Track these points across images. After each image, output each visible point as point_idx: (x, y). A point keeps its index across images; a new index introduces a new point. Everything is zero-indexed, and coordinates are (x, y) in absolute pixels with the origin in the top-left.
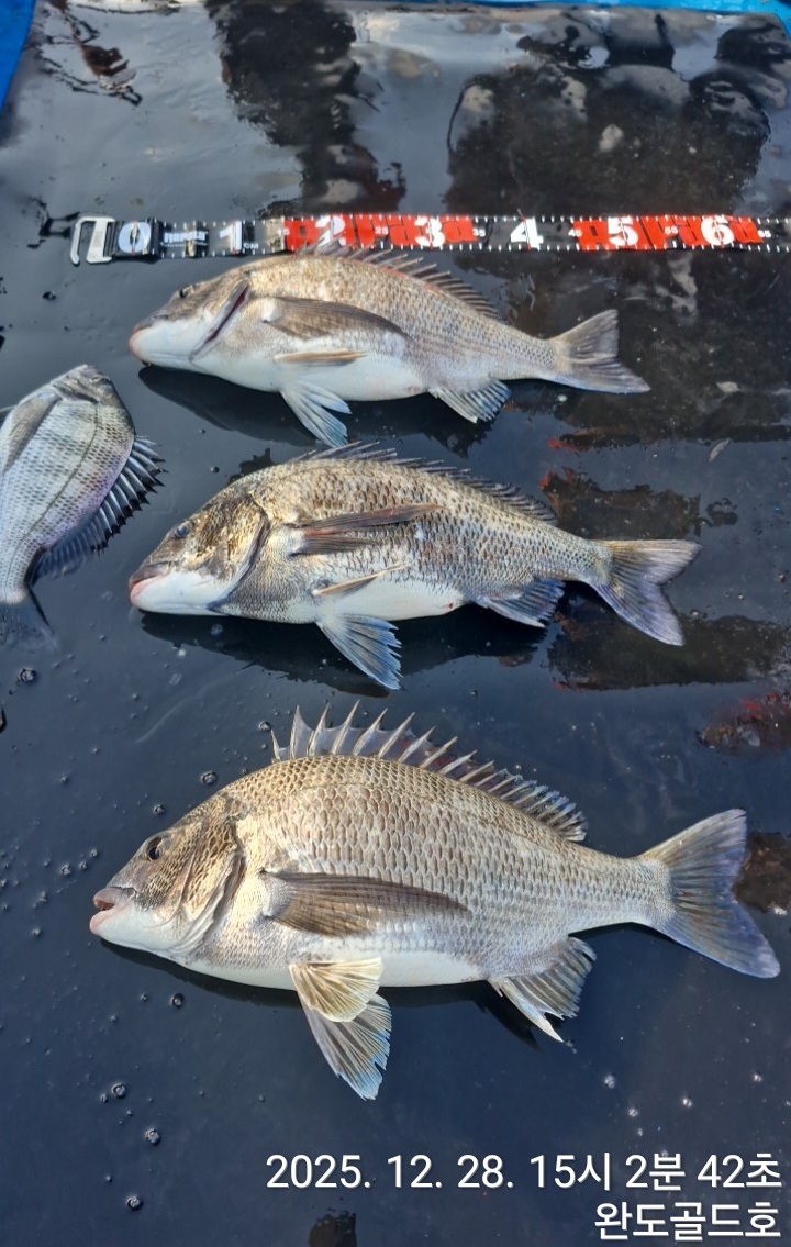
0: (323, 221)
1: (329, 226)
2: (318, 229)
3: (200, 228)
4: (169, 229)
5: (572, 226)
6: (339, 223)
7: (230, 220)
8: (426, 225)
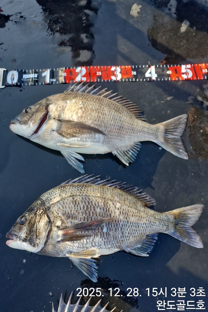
0: (78, 69)
1: (81, 71)
2: (77, 73)
3: (36, 72)
4: (25, 73)
5: (168, 69)
6: (84, 70)
7: (46, 68)
8: (115, 70)
